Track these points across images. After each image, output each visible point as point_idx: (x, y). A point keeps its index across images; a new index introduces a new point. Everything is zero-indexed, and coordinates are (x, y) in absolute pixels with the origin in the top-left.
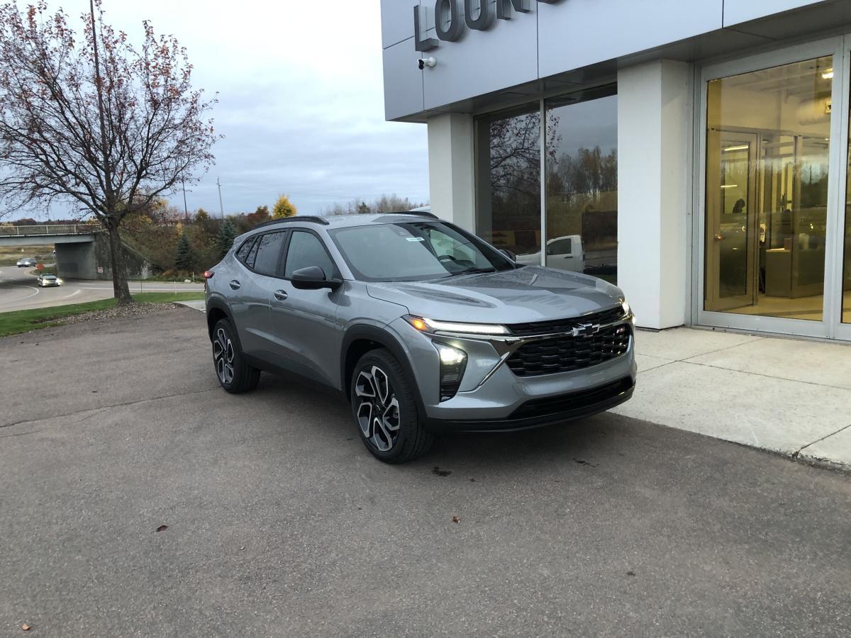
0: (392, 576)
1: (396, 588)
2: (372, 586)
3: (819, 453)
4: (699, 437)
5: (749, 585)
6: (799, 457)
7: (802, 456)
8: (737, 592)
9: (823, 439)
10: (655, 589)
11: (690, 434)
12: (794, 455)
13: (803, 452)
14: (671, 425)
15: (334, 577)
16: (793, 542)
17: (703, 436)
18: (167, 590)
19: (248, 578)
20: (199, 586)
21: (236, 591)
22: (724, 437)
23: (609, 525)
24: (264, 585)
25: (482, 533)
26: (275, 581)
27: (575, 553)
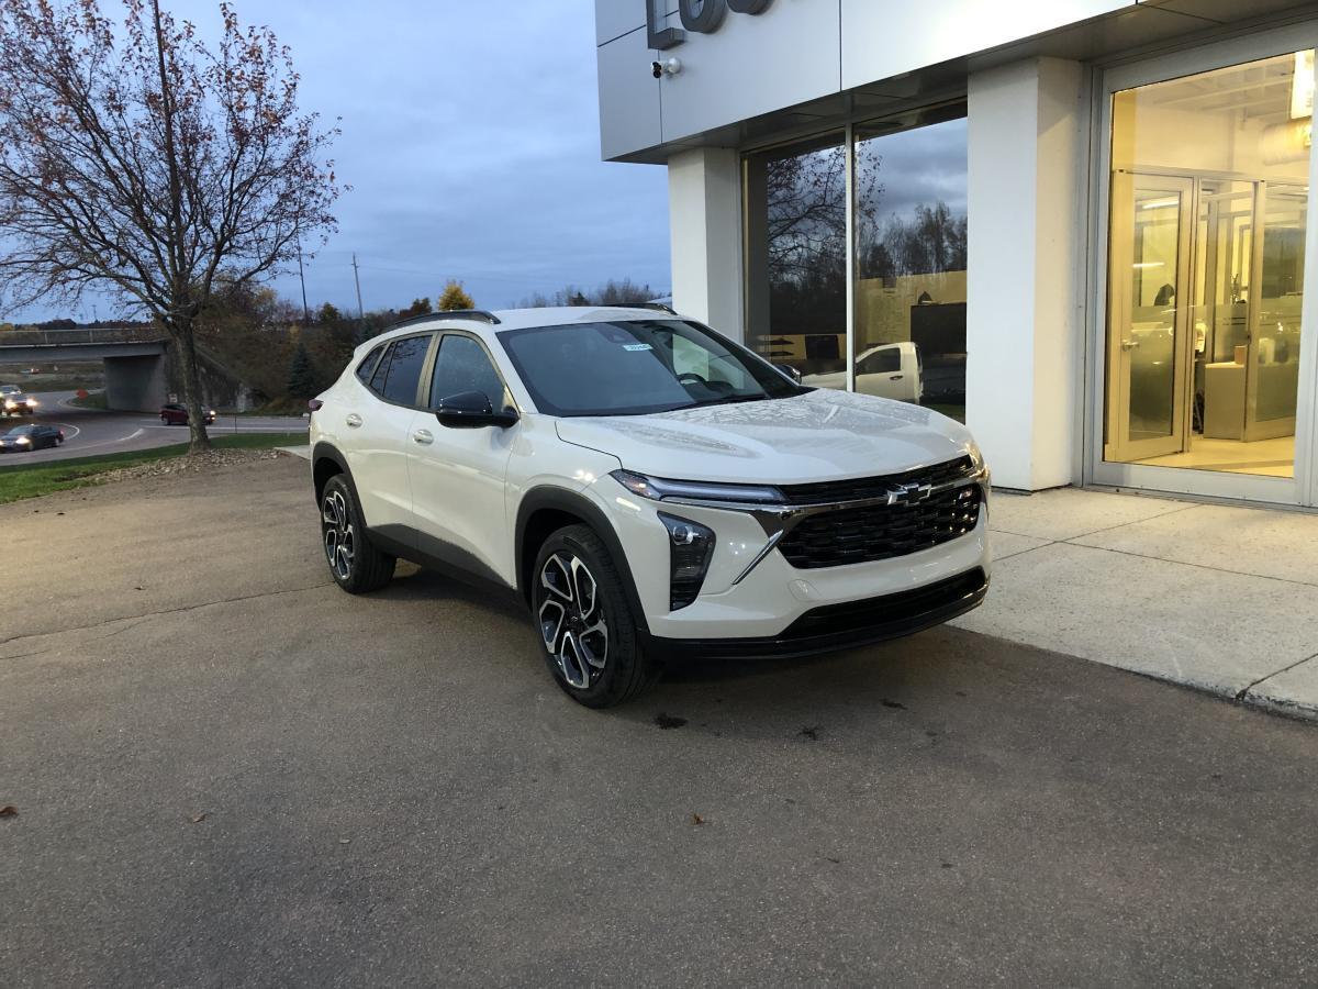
0: (575, 892)
1: (582, 914)
2: (543, 910)
3: (1279, 691)
4: (1085, 664)
5: (1155, 912)
6: (1246, 698)
7: (1252, 697)
8: (1137, 924)
9: (1287, 669)
10: (1003, 918)
11: (1072, 660)
12: (1238, 696)
13: (1254, 691)
14: (1044, 645)
15: (481, 894)
16: (1233, 841)
17: (1093, 664)
18: (214, 914)
19: (346, 894)
20: (266, 906)
21: (323, 917)
22: (1126, 664)
23: (934, 810)
24: (370, 906)
25: (726, 822)
26: (388, 899)
27: (876, 857)
